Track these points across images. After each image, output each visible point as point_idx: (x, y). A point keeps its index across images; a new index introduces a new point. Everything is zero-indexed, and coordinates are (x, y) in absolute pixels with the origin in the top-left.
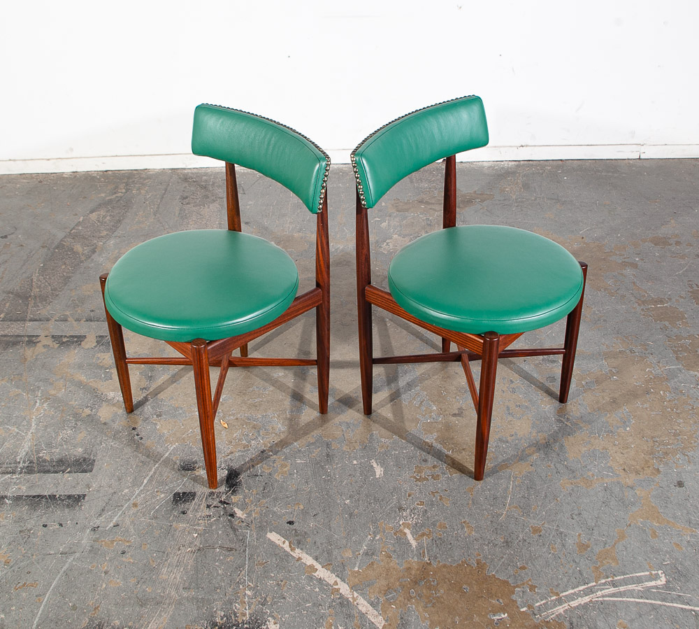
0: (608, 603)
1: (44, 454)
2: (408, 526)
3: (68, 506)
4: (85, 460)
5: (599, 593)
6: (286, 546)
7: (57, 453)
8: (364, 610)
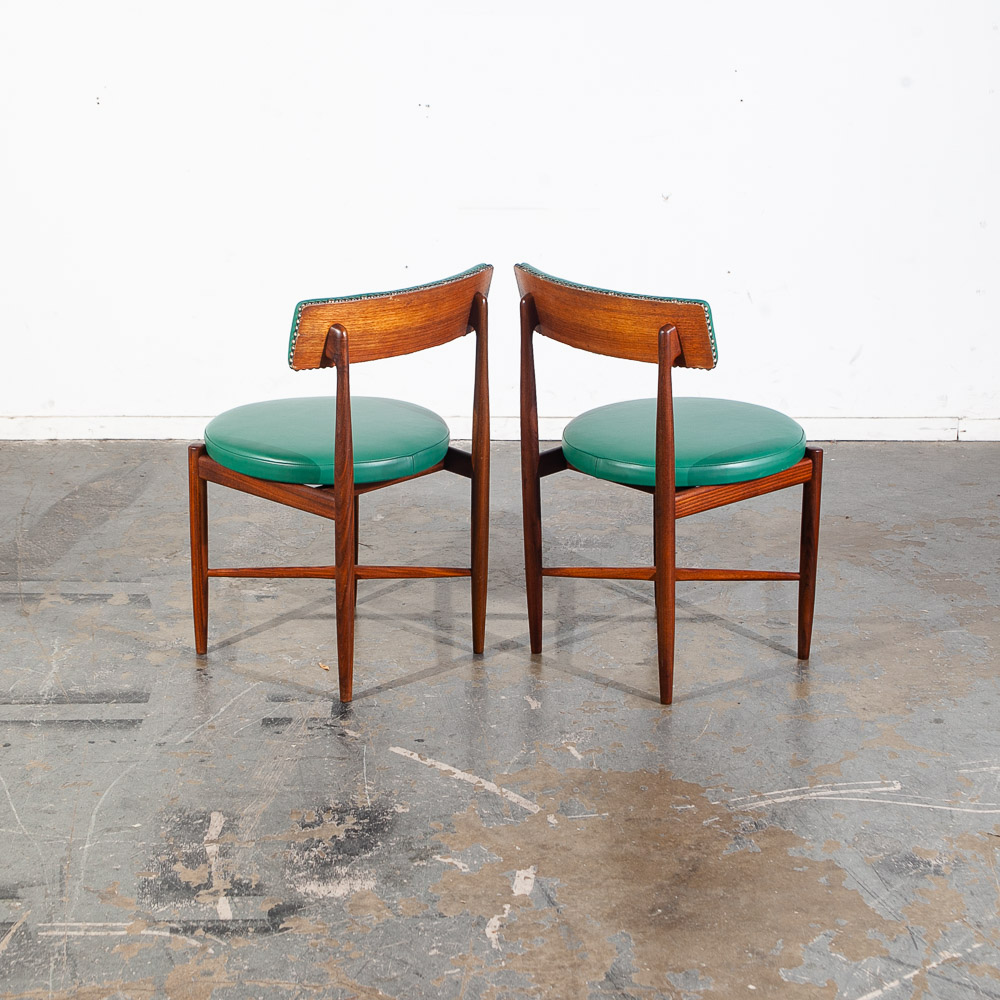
0: (824, 801)
1: (76, 689)
2: (573, 745)
3: (120, 728)
4: (135, 693)
5: (814, 794)
6: (415, 757)
7: (94, 689)
8: (515, 801)
